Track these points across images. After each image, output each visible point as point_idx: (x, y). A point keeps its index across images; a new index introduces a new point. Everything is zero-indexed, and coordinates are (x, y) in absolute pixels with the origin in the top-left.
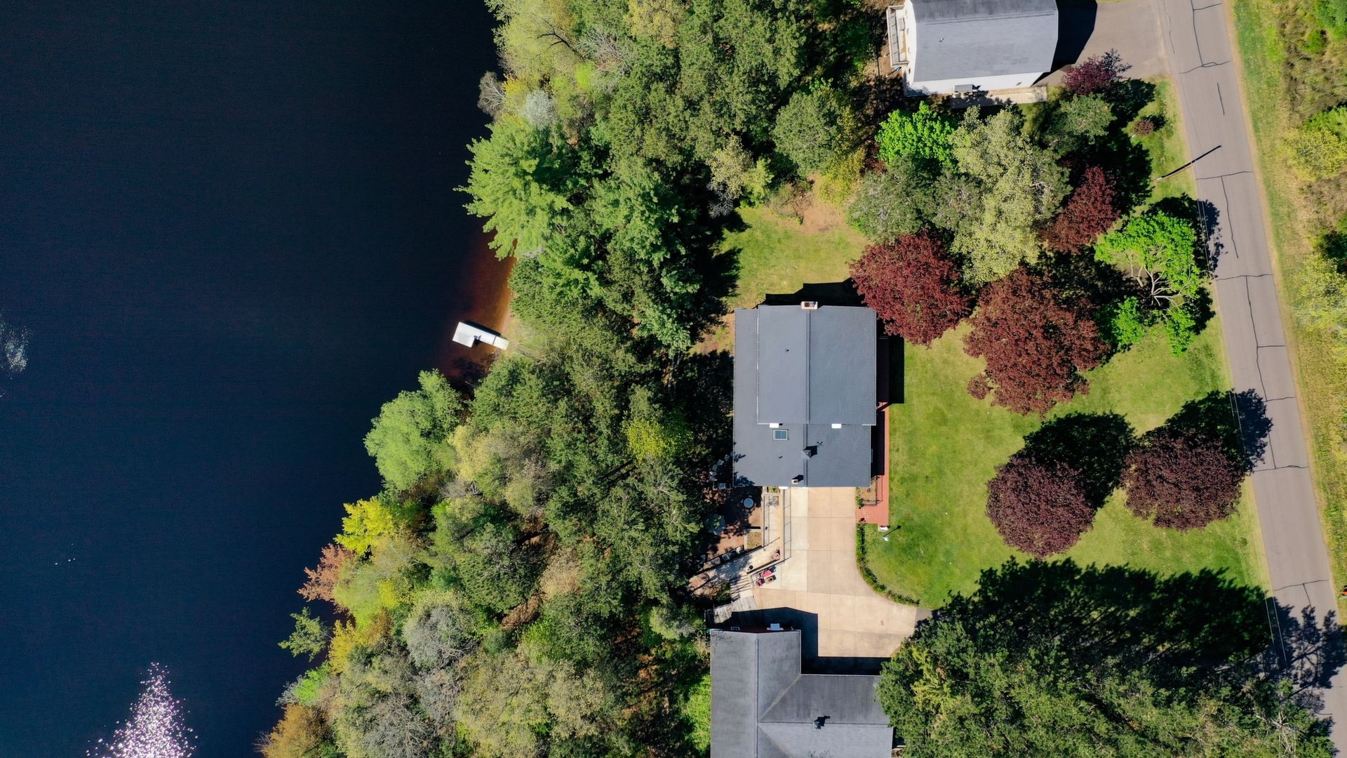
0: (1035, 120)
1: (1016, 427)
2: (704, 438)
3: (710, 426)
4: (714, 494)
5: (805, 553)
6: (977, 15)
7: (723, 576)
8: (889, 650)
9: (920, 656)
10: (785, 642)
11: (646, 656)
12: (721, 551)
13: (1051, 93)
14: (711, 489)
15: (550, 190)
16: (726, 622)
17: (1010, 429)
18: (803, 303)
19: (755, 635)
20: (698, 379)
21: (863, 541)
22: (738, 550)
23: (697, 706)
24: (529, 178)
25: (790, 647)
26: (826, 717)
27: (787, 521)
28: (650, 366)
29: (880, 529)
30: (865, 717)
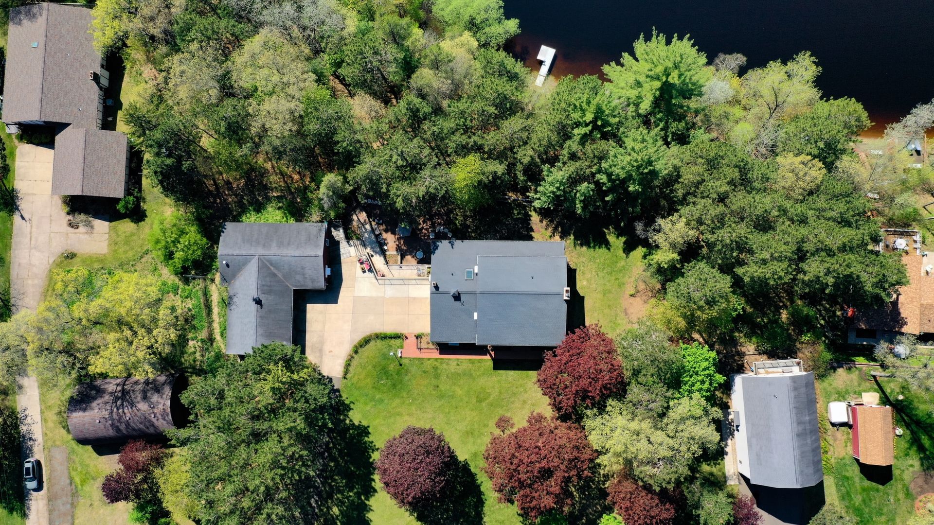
0: (712, 474)
1: (475, 455)
2: (468, 223)
3: (477, 228)
4: (426, 229)
5: (383, 295)
6: (795, 425)
7: (366, 235)
8: (311, 356)
9: (303, 374)
10: (317, 278)
11: (309, 180)
12: (385, 235)
13: (733, 487)
14: (430, 227)
15: (655, 96)
16: (333, 237)
17: (473, 450)
18: (569, 289)
19: (322, 254)
20: (513, 219)
21: (391, 338)
22: (385, 248)
23: (273, 215)
24: (664, 79)
25: (313, 281)
26: (261, 306)
27: (406, 282)
28: (521, 177)
29: (399, 351)
30: (261, 335)
